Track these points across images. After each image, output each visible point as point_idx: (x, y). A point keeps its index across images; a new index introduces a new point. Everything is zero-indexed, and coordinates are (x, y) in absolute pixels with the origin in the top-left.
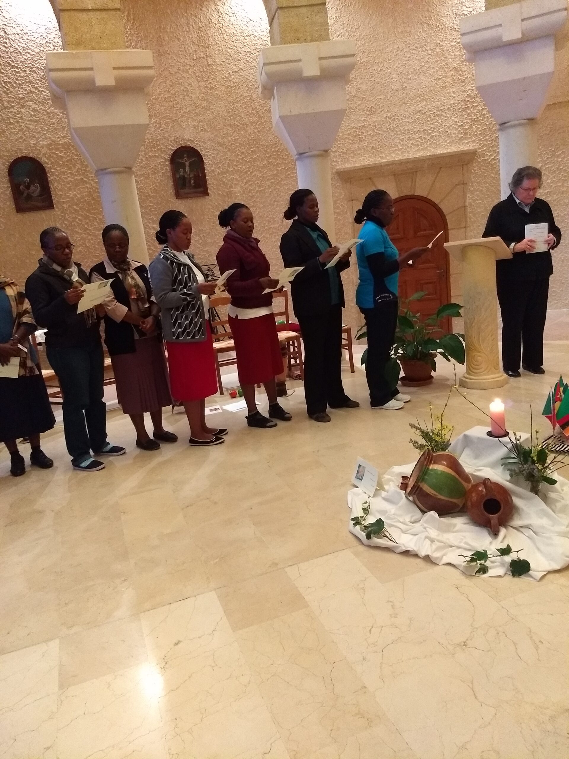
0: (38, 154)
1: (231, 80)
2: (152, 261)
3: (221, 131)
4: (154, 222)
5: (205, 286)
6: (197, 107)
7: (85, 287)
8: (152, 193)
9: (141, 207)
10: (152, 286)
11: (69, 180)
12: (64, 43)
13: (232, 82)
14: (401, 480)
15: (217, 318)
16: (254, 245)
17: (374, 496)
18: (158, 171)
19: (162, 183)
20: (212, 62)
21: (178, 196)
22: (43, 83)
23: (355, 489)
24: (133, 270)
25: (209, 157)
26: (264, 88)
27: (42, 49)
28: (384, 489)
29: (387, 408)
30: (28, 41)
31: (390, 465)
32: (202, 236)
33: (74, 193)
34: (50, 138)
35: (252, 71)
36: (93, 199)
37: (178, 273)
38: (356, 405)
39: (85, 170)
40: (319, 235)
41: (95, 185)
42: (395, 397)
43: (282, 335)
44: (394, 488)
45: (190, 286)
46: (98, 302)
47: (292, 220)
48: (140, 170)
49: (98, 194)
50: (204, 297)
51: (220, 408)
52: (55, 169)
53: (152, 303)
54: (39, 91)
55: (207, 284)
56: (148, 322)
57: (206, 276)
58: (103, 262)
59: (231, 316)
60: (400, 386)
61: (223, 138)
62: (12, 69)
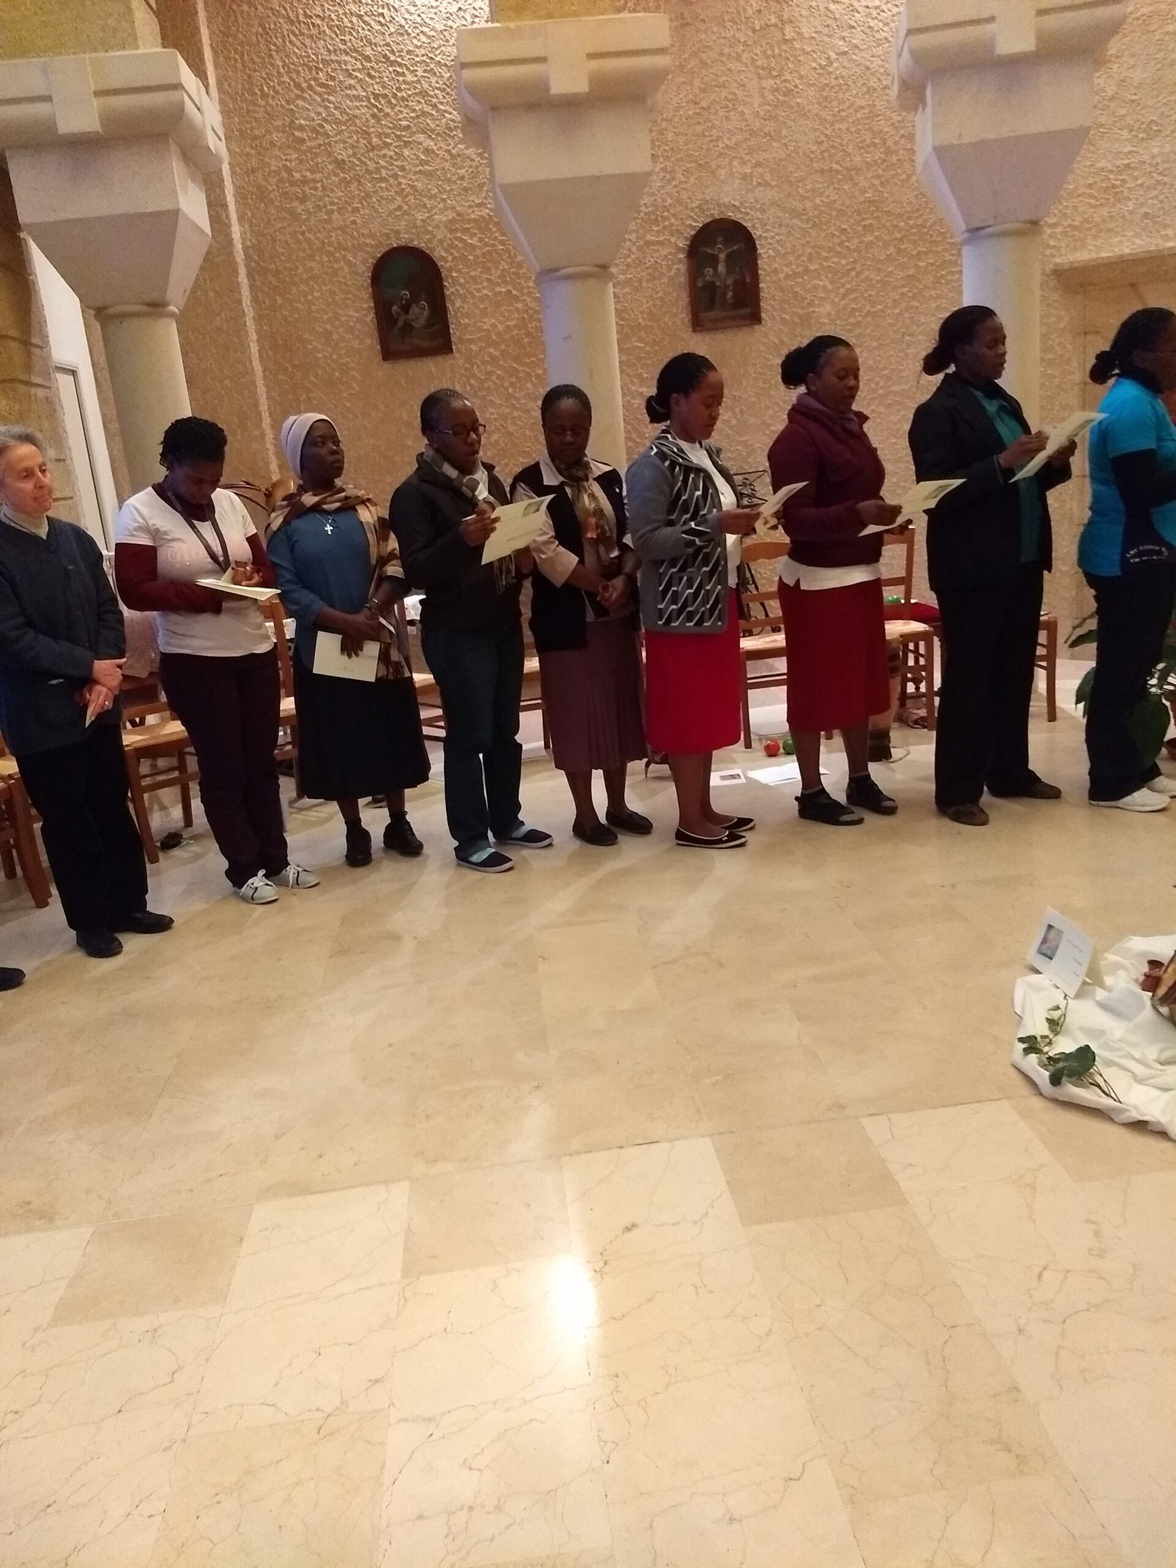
0: (430, 241)
1: (831, 73)
2: (630, 463)
3: (800, 184)
4: (643, 381)
5: (737, 517)
6: (753, 133)
7: (500, 511)
8: (644, 319)
9: (621, 351)
10: (627, 514)
11: (485, 295)
12: (493, 10)
13: (833, 76)
14: (1146, 969)
15: (752, 587)
16: (854, 427)
17: (1079, 995)
18: (661, 273)
19: (667, 300)
20: (792, 34)
21: (698, 326)
22: (448, 94)
23: (1034, 978)
24: (595, 479)
25: (770, 241)
26: (905, 85)
27: (450, 23)
28: (1102, 985)
29: (1130, 808)
30: (424, 8)
31: (1124, 932)
32: (737, 410)
33: (493, 321)
34: (454, 208)
35: (879, 51)
36: (529, 334)
37: (682, 488)
38: (1052, 793)
39: (517, 274)
40: (1002, 408)
41: (533, 305)
42: (1150, 784)
43: (895, 628)
44: (1125, 985)
45: (705, 515)
46: (521, 544)
47: (940, 377)
48: (624, 273)
49: (538, 324)
50: (731, 539)
51: (742, 776)
52: (459, 271)
53: (624, 548)
54: (438, 111)
55: (740, 511)
56: (614, 587)
57: (739, 496)
58: (537, 464)
59: (785, 580)
60: (1163, 759)
61: (803, 199)
62: (391, 69)
